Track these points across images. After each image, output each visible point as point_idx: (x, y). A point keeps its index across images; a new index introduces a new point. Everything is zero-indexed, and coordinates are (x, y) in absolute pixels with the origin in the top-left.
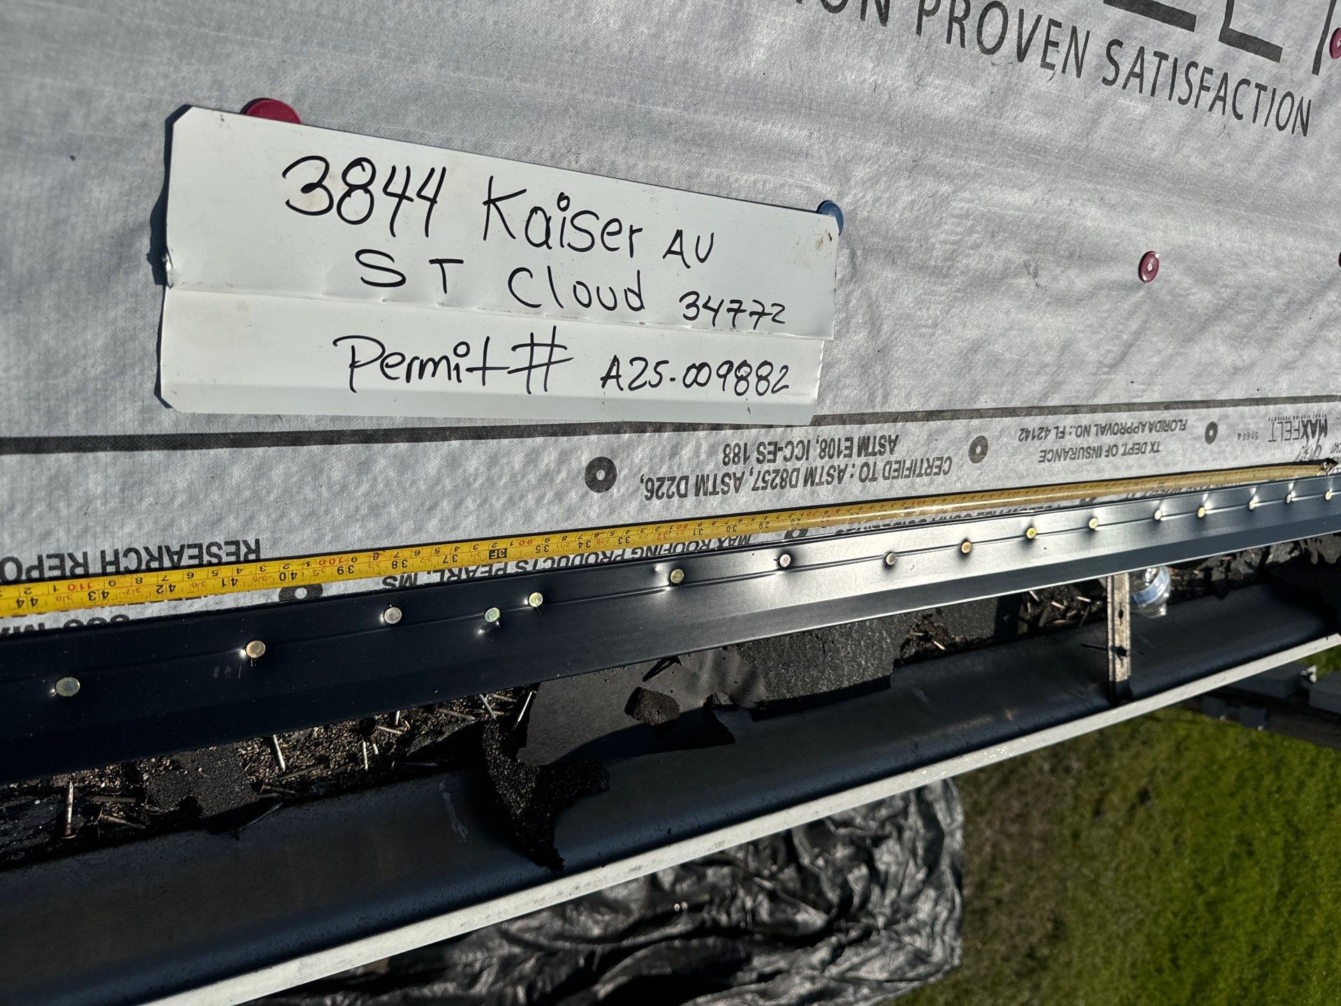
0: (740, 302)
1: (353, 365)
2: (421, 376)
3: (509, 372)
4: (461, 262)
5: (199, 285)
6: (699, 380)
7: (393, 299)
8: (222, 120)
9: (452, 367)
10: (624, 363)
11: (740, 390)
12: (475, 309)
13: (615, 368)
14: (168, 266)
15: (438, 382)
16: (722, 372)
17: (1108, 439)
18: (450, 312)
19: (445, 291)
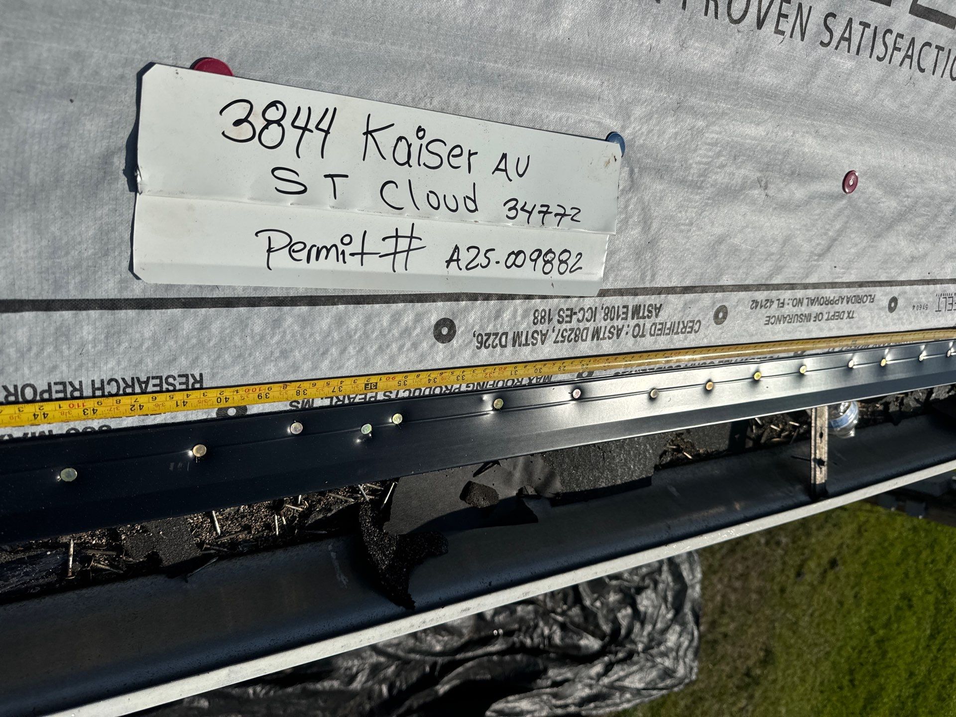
0: (548, 206)
1: (269, 250)
2: (317, 258)
3: (380, 257)
4: (346, 176)
5: (160, 193)
6: (516, 263)
7: (298, 204)
8: (177, 73)
9: (340, 252)
10: (463, 250)
11: (547, 269)
12: (356, 210)
13: (456, 254)
14: (139, 179)
15: (329, 263)
16: (534, 257)
17: (816, 309)
18: (339, 213)
19: (335, 198)
